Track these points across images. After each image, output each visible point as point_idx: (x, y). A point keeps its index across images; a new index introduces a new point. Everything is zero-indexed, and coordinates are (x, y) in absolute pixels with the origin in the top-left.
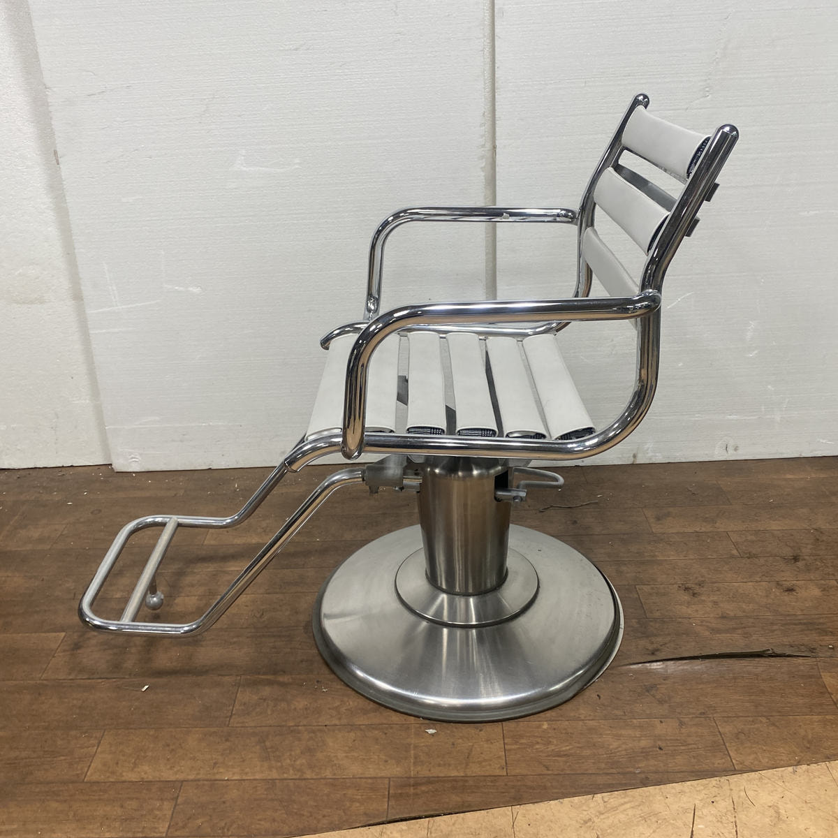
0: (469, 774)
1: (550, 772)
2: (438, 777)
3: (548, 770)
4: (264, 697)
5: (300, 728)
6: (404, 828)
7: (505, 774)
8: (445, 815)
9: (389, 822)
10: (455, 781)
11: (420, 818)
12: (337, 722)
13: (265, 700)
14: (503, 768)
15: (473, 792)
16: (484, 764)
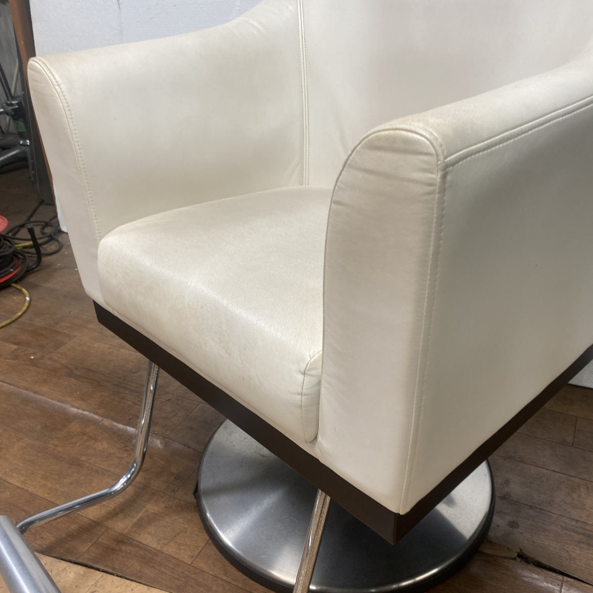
0: (166, 550)
1: (225, 578)
2: (140, 543)
3: (225, 574)
4: (84, 432)
5: (86, 464)
6: (82, 573)
7: (189, 563)
8: (117, 576)
9: (75, 563)
10: (150, 552)
11: (98, 570)
12: (112, 470)
13: (84, 434)
14: (192, 557)
15: (153, 567)
16: (181, 547)
